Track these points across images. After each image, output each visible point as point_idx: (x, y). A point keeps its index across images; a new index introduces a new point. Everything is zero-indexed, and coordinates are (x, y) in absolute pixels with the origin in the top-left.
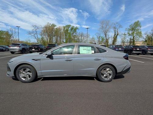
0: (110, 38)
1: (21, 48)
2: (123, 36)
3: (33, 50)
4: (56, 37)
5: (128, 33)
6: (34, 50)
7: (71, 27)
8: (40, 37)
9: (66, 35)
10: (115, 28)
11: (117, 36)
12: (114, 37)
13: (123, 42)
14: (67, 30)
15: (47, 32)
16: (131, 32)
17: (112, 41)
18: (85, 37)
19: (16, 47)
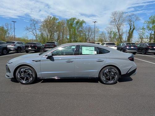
0: (124, 33)
1: (16, 47)
2: (141, 31)
3: (29, 48)
4: (58, 32)
5: (148, 27)
6: (31, 48)
7: (76, 20)
8: (39, 33)
9: (70, 31)
10: (130, 21)
11: (133, 31)
12: (129, 32)
13: (142, 38)
14: (71, 25)
15: (47, 27)
16: (151, 26)
17: (127, 38)
18: (93, 32)
19: (11, 46)
